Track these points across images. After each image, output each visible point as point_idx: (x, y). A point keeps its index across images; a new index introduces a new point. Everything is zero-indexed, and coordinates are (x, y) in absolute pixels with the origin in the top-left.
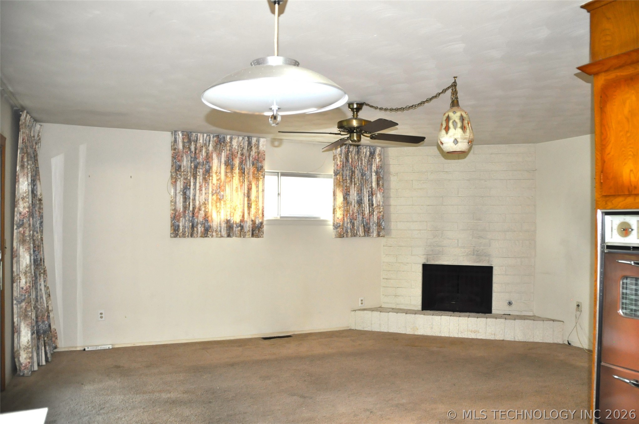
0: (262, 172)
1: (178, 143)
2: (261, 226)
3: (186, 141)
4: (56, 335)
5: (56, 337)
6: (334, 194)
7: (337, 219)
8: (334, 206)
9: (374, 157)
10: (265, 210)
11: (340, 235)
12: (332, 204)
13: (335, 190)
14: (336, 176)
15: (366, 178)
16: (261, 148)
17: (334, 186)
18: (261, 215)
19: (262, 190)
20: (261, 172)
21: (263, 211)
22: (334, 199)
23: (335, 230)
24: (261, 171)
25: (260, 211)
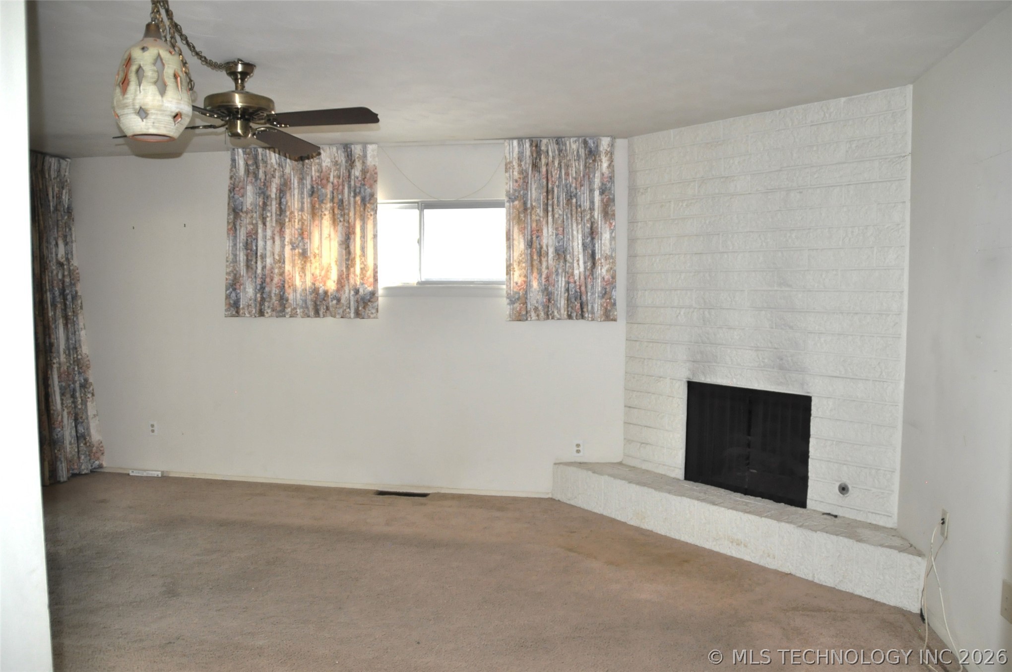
0: (373, 204)
1: (239, 167)
2: (371, 298)
3: (250, 162)
4: (102, 449)
5: (102, 452)
6: (509, 237)
7: (515, 284)
8: (509, 260)
9: (597, 159)
10: (379, 270)
11: (519, 316)
12: (504, 256)
13: (509, 230)
14: (513, 201)
15: (577, 203)
16: (370, 161)
17: (509, 221)
18: (371, 280)
19: (372, 236)
20: (371, 204)
21: (375, 273)
22: (507, 246)
23: (510, 305)
24: (372, 201)
25: (370, 273)
